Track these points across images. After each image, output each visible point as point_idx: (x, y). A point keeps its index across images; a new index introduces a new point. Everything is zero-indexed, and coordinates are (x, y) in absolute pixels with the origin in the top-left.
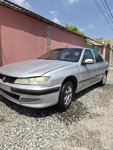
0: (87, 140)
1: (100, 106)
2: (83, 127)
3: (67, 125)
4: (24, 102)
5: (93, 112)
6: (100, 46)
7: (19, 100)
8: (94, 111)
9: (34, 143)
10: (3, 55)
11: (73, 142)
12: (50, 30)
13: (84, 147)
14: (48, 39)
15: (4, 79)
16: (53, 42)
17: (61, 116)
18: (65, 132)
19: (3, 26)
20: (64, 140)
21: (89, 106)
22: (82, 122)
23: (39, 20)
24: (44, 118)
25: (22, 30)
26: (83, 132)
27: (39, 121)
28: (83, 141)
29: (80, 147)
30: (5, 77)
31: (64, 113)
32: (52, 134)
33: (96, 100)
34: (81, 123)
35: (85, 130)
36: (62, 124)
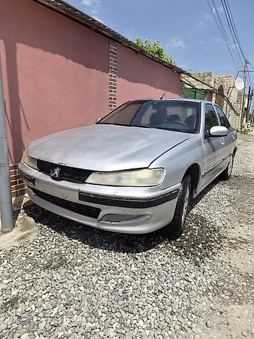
0: (245, 290)
1: (240, 222)
2: (228, 267)
3: (197, 264)
4: (109, 223)
5: (233, 236)
6: (206, 91)
7: (97, 218)
8: (233, 234)
9: (154, 305)
10: (22, 113)
11: (223, 296)
12: (115, 54)
13: (247, 304)
14: (111, 76)
15: (56, 173)
16: (121, 82)
17: (177, 247)
18: (199, 279)
19: (21, 44)
20: (205, 293)
21: (219, 224)
22: (222, 256)
23: (96, 31)
24: (145, 253)
25: (59, 54)
26: (233, 275)
27: (140, 260)
28: (240, 293)
29: (240, 303)
30: (58, 169)
31: (179, 240)
32: (178, 284)
33: (227, 210)
34: (221, 258)
35: (233, 271)
36: (185, 263)
